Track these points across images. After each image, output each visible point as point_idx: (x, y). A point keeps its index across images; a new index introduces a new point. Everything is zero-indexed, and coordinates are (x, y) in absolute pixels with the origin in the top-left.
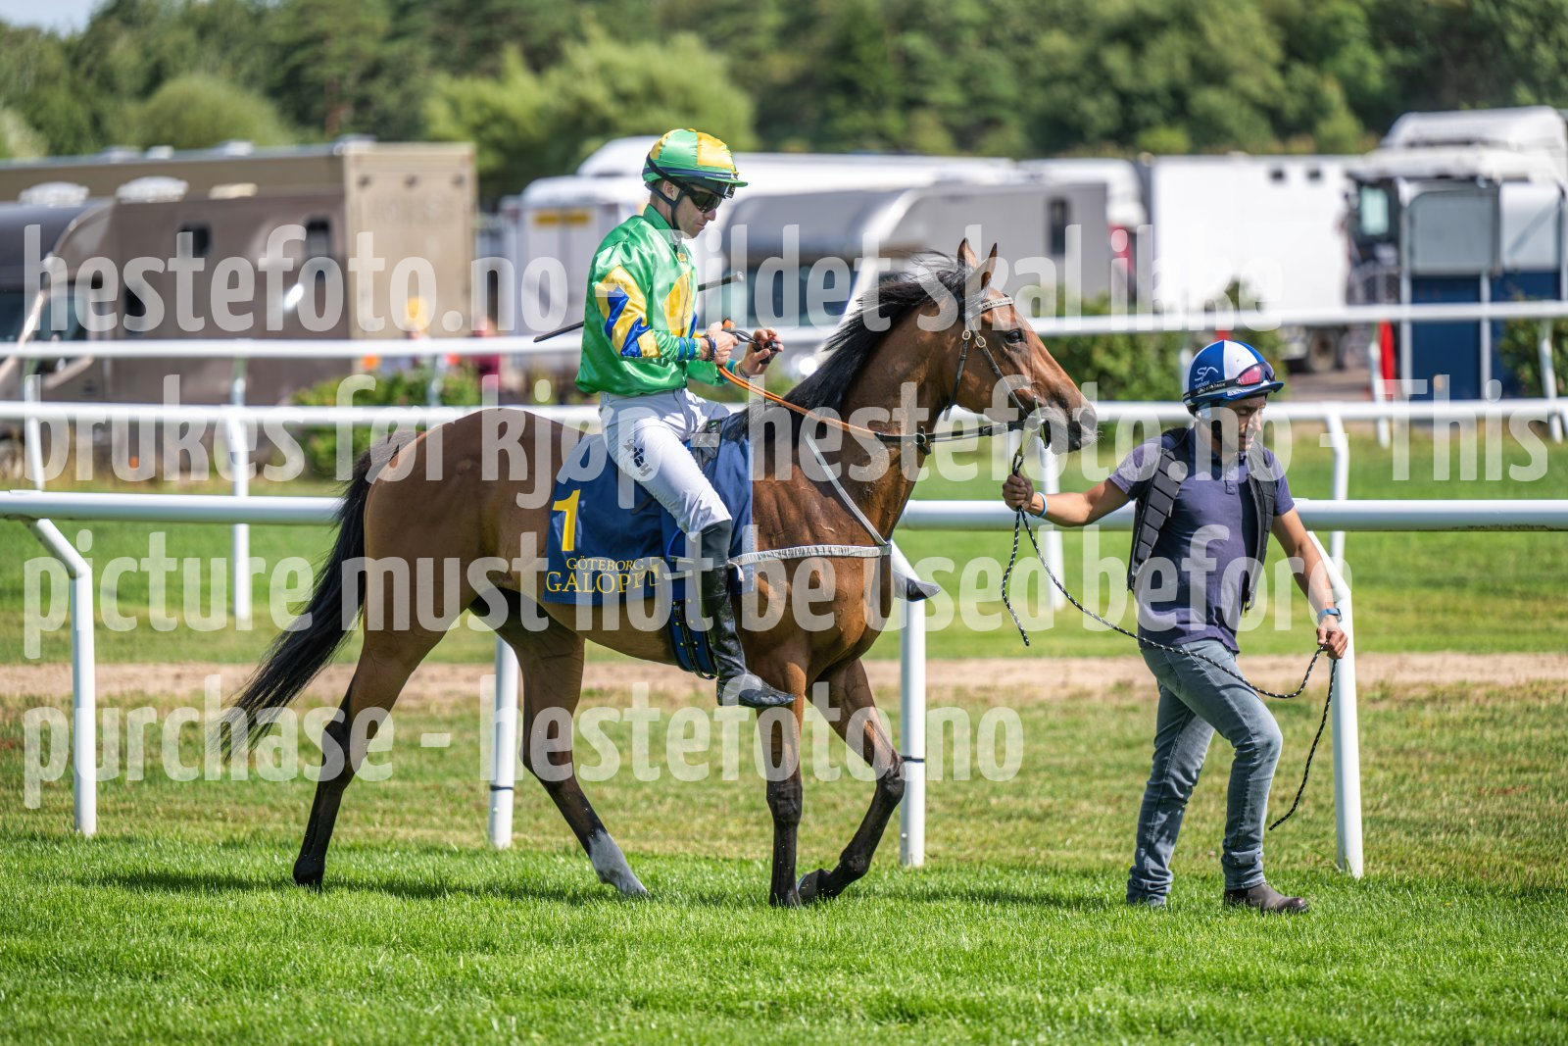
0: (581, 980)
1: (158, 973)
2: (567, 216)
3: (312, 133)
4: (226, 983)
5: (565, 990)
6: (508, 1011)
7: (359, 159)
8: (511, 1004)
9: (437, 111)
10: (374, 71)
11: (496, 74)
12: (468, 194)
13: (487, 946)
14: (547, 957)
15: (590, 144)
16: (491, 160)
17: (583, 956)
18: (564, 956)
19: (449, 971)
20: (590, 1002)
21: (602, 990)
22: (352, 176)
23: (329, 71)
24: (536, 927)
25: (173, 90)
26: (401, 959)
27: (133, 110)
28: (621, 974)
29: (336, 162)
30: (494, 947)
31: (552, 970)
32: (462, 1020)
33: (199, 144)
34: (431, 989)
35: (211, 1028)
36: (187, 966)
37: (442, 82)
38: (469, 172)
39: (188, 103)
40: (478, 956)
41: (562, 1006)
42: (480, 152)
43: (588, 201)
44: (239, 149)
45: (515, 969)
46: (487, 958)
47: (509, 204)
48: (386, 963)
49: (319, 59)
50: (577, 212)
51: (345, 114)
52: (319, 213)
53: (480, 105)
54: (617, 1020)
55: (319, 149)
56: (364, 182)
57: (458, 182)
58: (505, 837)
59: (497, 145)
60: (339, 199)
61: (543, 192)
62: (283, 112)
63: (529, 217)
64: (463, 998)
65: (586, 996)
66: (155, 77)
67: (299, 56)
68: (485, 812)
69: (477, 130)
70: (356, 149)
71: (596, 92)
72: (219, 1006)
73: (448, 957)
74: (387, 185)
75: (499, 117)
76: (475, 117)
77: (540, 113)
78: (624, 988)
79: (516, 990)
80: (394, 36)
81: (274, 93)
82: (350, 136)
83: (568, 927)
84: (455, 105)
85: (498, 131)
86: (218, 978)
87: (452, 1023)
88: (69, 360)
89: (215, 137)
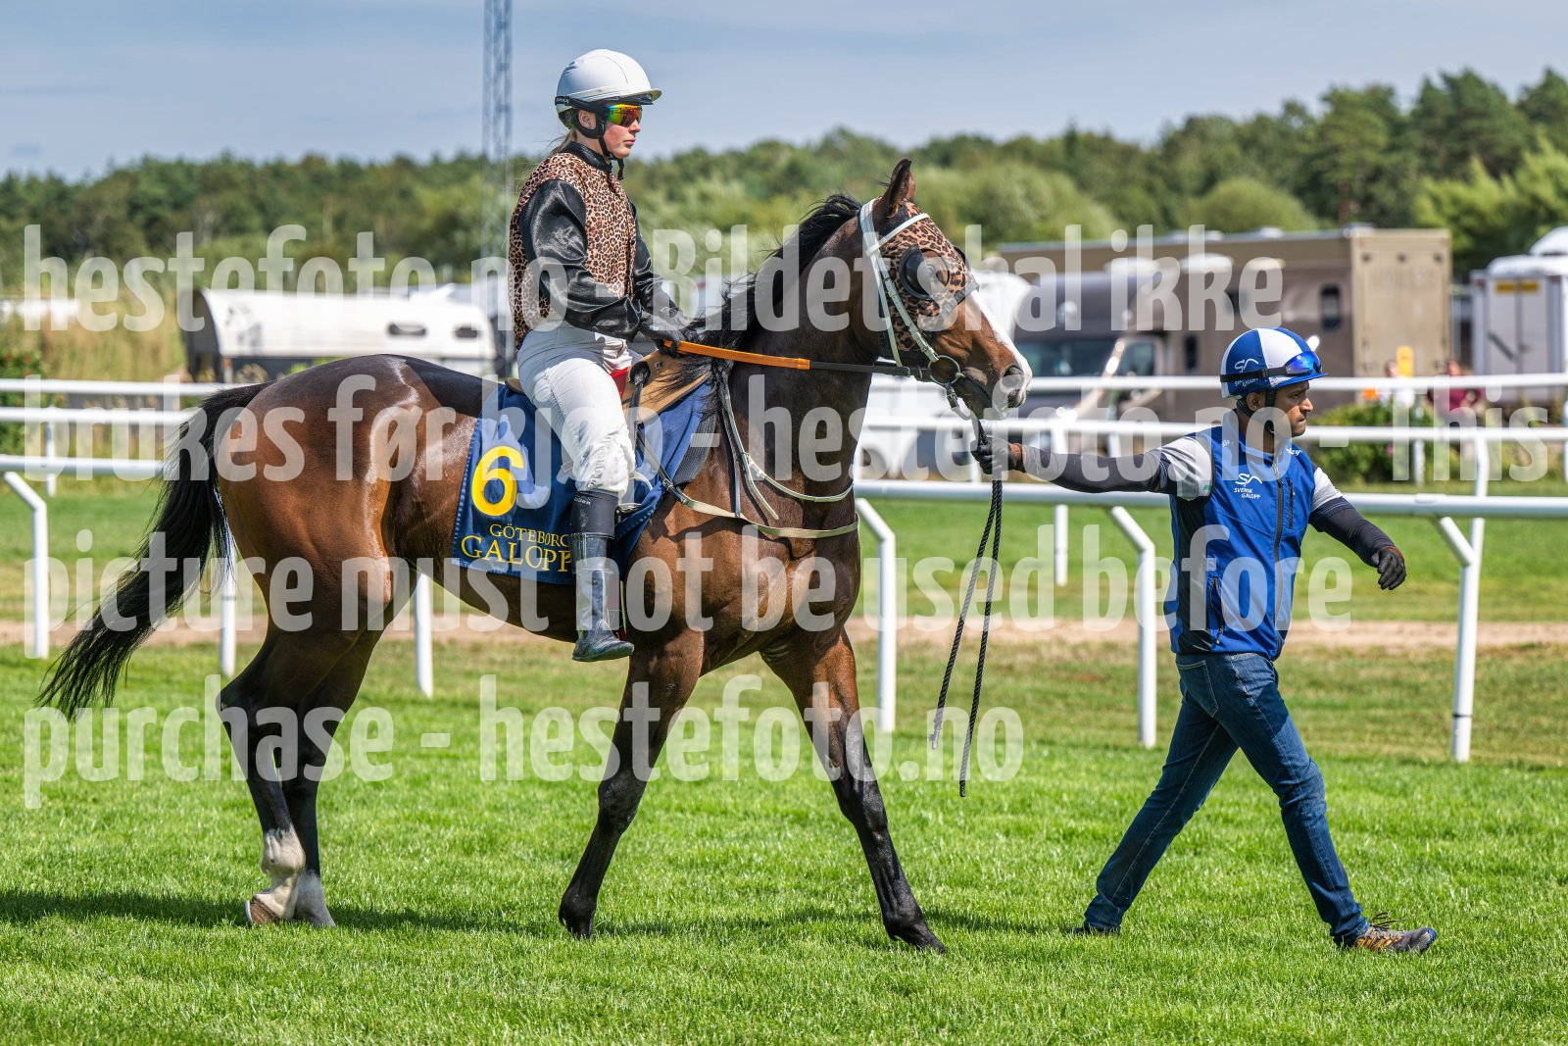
0: (1519, 862)
1: (1198, 850)
2: (1521, 285)
3: (1327, 222)
4: (1249, 859)
5: (1507, 869)
6: (1462, 884)
7: (1362, 242)
8: (1465, 879)
9: (1424, 206)
10: (1376, 175)
11: (1467, 179)
12: (1445, 268)
13: (1448, 834)
14: (1494, 844)
15: (1542, 230)
16: (1465, 242)
17: (1521, 843)
18: (1507, 843)
19: (1418, 852)
20: (1525, 879)
21: (1535, 869)
22: (1357, 253)
23: (1340, 176)
24: (1486, 821)
25: (1224, 189)
26: (1382, 843)
27: (1194, 204)
28: (1550, 858)
29: (1345, 243)
30: (1454, 836)
31: (1497, 855)
32: (1427, 889)
33: (1241, 230)
34: (1405, 866)
35: (1236, 891)
36: (1221, 845)
37: (1428, 183)
38: (1445, 252)
39: (1235, 199)
40: (1441, 842)
41: (1504, 881)
42: (1455, 236)
43: (1537, 274)
44: (1272, 233)
45: (1469, 853)
46: (1447, 844)
47: (1476, 275)
48: (1370, 846)
49: (1335, 166)
50: (1527, 282)
51: (1354, 207)
52: (1331, 281)
53: (1456, 201)
54: (1545, 893)
55: (1333, 233)
56: (1366, 258)
57: (1438, 259)
58: (1464, 753)
59: (1469, 231)
60: (1346, 271)
61: (1502, 267)
62: (1307, 206)
63: (1491, 286)
64: (1428, 872)
65: (1522, 873)
66: (1210, 180)
67: (1318, 165)
68: (1449, 734)
69: (1454, 220)
70: (1360, 232)
71: (1546, 192)
72: (1244, 877)
73: (1417, 842)
74: (1384, 261)
75: (1471, 210)
76: (1450, 210)
77: (1501, 208)
78: (1553, 869)
79: (1469, 868)
80: (1392, 148)
81: (1299, 193)
82: (1356, 224)
83: (1509, 821)
84: (1436, 200)
85: (1469, 221)
86: (1243, 855)
87: (1419, 892)
88: (1142, 391)
89: (1255, 226)
